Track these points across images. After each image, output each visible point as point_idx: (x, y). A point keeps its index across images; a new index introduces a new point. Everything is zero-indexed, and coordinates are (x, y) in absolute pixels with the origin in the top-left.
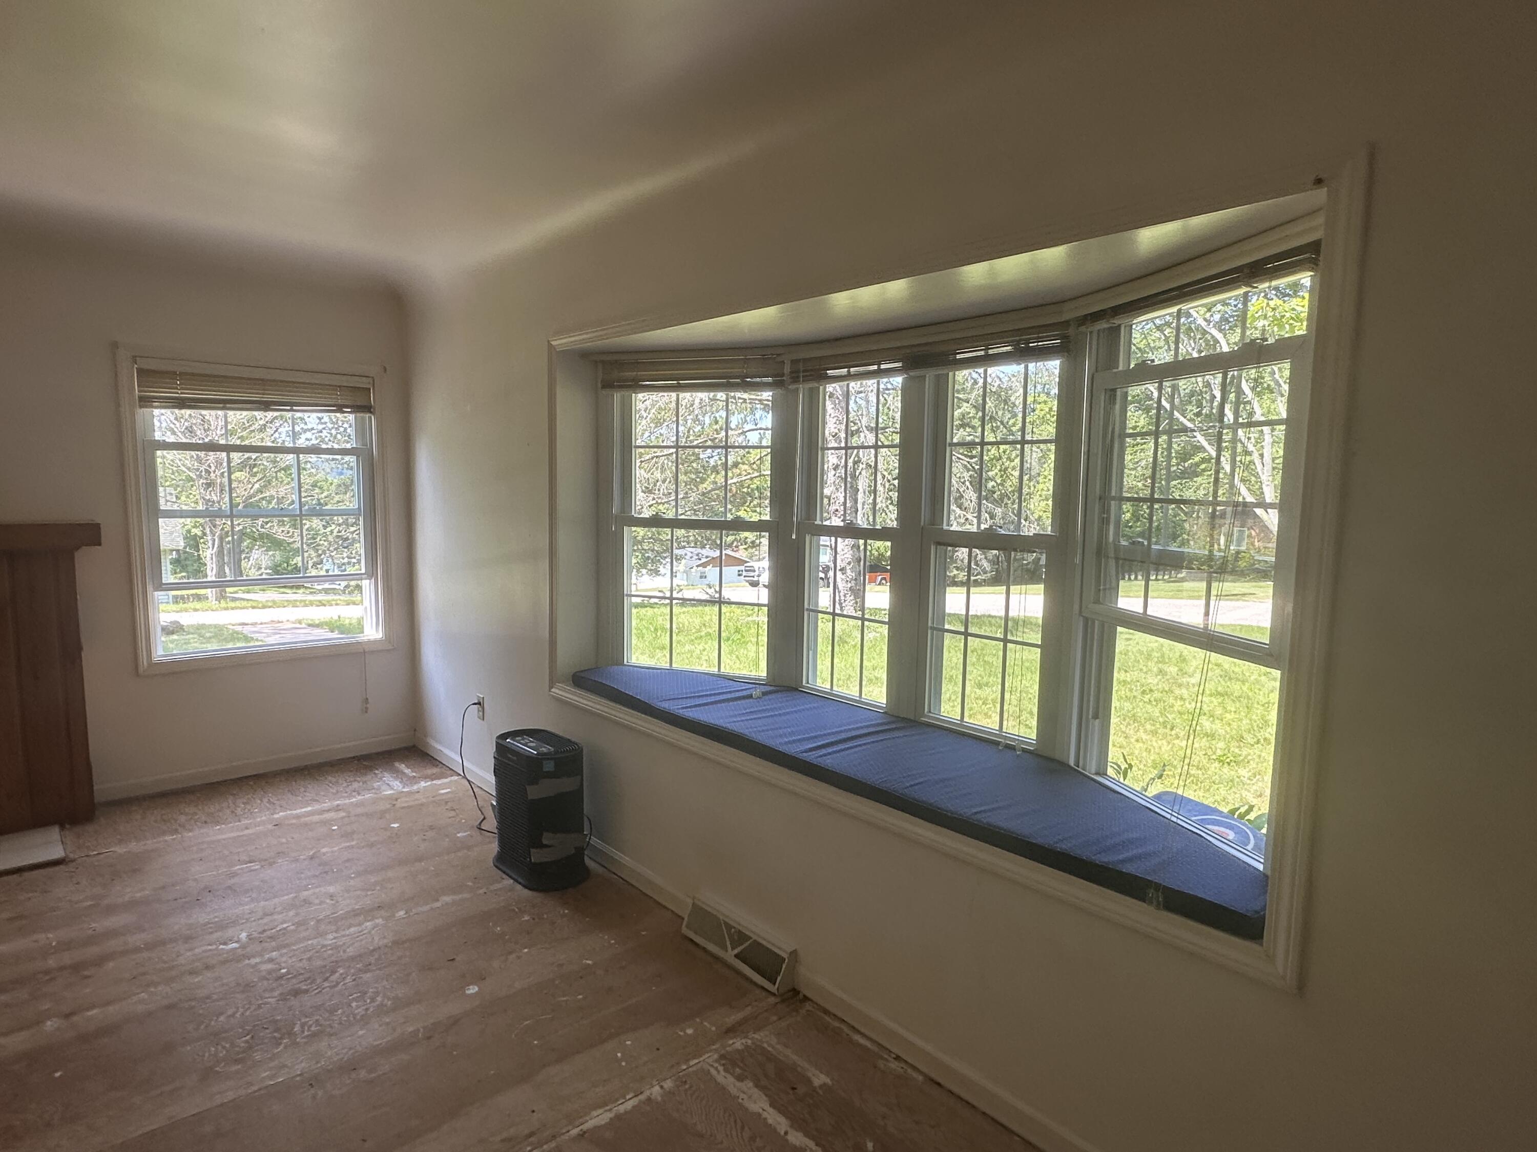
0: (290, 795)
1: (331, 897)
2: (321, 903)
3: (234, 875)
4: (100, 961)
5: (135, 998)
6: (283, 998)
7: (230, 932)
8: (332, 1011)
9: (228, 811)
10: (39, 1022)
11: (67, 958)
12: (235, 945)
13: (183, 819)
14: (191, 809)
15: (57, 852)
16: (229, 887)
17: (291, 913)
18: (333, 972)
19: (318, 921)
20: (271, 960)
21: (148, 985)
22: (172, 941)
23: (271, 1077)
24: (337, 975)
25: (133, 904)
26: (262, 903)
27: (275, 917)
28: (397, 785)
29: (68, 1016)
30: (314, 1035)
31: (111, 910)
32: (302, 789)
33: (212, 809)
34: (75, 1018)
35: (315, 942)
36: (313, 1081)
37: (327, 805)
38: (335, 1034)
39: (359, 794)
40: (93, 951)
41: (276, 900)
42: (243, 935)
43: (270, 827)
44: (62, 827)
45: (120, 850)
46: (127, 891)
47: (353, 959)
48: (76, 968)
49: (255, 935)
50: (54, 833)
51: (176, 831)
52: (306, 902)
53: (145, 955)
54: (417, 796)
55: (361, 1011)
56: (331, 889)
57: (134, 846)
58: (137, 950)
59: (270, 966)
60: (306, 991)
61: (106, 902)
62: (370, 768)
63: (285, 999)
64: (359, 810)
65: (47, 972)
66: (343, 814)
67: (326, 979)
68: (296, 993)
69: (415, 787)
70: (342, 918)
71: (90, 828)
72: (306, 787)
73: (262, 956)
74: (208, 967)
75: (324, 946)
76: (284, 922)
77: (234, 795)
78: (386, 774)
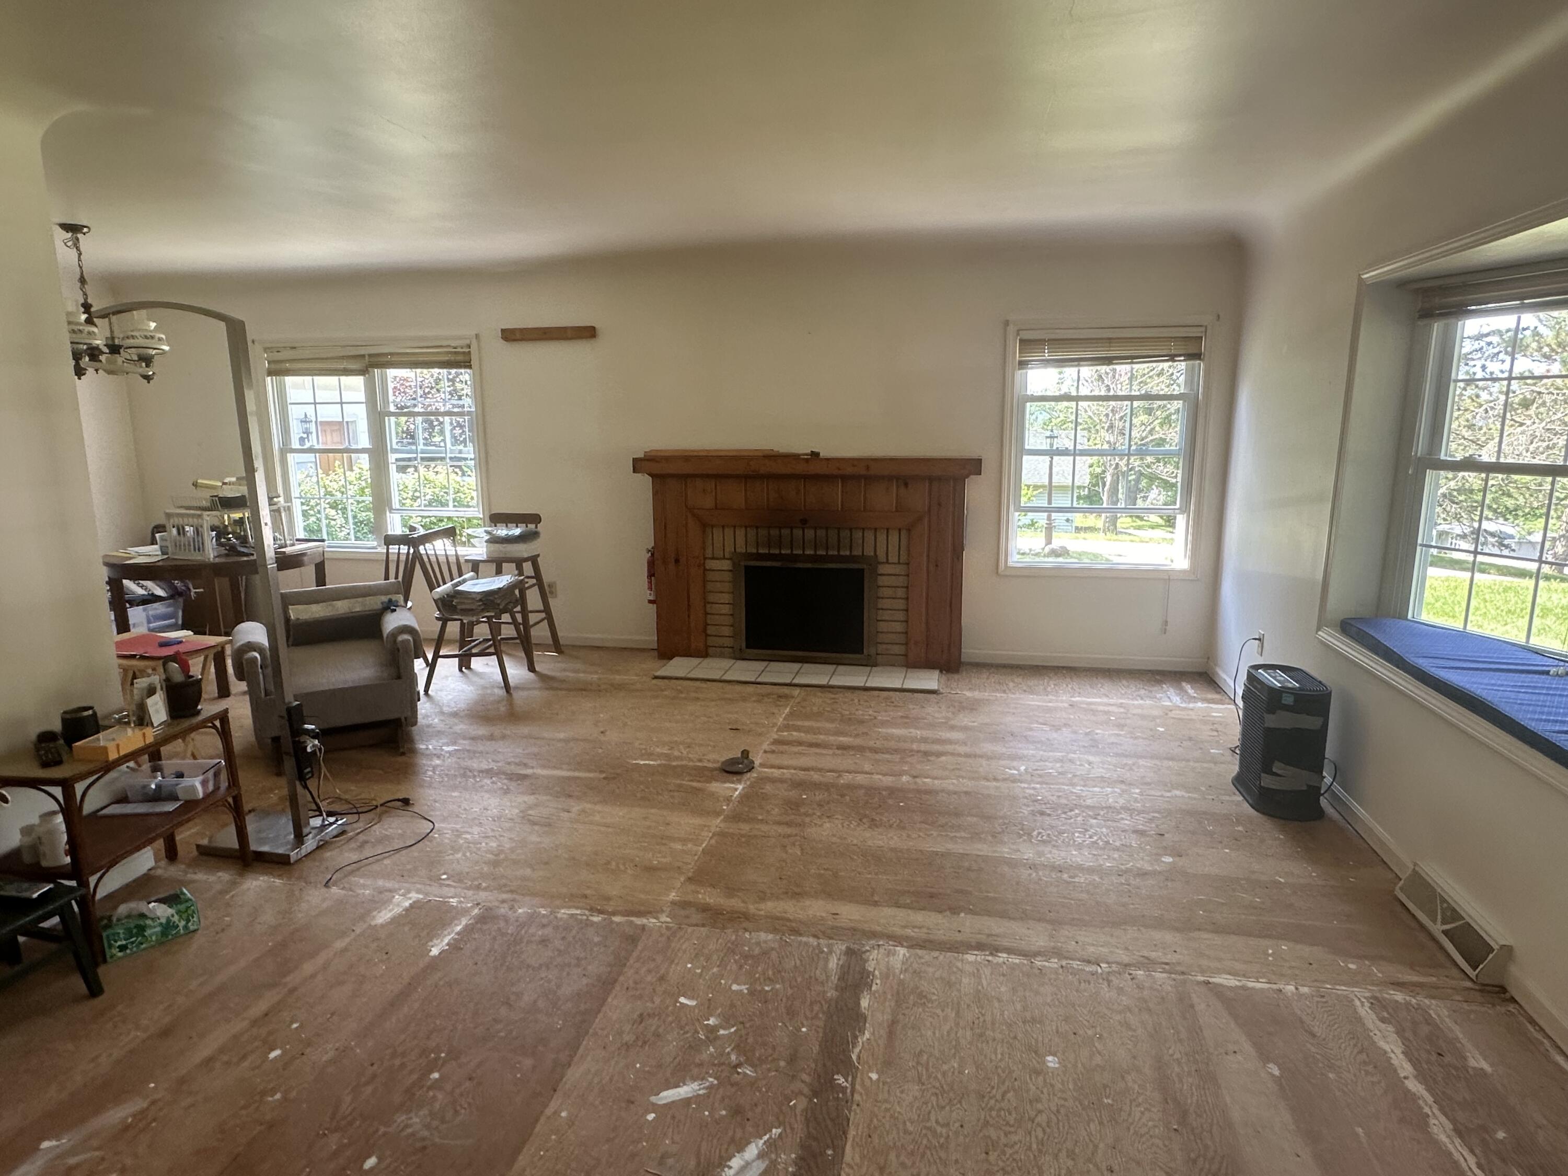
0: (1088, 687)
1: (1090, 763)
2: (1081, 765)
3: (1031, 729)
4: (939, 754)
5: (950, 781)
6: (1033, 813)
7: (1015, 764)
8: (1061, 833)
9: (1042, 687)
10: (901, 775)
11: (923, 747)
12: (1016, 772)
13: (1011, 685)
14: (1019, 680)
15: (933, 685)
16: (1025, 737)
17: (1058, 765)
18: (1071, 810)
19: (1075, 776)
20: (1034, 789)
21: (959, 777)
22: (981, 757)
23: (1008, 853)
24: (1073, 813)
25: (965, 729)
26: (1041, 753)
27: (1047, 763)
28: (1176, 700)
29: (915, 777)
30: (1044, 842)
31: (953, 728)
32: (1100, 685)
33: (1031, 684)
34: (918, 780)
35: (1066, 788)
36: (1033, 866)
37: (1112, 701)
38: (1057, 846)
39: (1142, 699)
40: (937, 748)
41: (1051, 754)
42: (1023, 768)
43: (1066, 705)
44: (941, 671)
45: (968, 694)
46: (965, 719)
47: (1088, 807)
48: (926, 754)
49: (1030, 770)
50: (936, 674)
51: (1004, 692)
52: (1072, 761)
53: (963, 759)
54: (1190, 712)
55: (1080, 840)
56: (1091, 758)
57: (977, 694)
58: (959, 755)
59: (1032, 792)
60: (1049, 815)
61: (952, 722)
62: (1160, 682)
63: (1034, 815)
64: (1139, 711)
65: (912, 751)
66: (1122, 710)
67: (1065, 813)
68: (1042, 813)
69: (1191, 705)
70: (1093, 779)
71: (956, 676)
72: (1103, 685)
73: (1030, 784)
74: (995, 779)
75: (1072, 792)
76: (1052, 768)
77: (1050, 678)
78: (1172, 690)
